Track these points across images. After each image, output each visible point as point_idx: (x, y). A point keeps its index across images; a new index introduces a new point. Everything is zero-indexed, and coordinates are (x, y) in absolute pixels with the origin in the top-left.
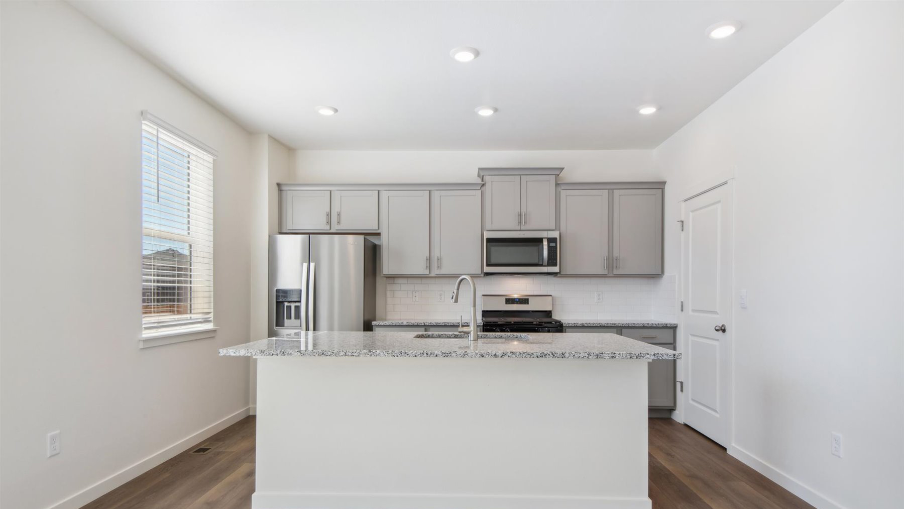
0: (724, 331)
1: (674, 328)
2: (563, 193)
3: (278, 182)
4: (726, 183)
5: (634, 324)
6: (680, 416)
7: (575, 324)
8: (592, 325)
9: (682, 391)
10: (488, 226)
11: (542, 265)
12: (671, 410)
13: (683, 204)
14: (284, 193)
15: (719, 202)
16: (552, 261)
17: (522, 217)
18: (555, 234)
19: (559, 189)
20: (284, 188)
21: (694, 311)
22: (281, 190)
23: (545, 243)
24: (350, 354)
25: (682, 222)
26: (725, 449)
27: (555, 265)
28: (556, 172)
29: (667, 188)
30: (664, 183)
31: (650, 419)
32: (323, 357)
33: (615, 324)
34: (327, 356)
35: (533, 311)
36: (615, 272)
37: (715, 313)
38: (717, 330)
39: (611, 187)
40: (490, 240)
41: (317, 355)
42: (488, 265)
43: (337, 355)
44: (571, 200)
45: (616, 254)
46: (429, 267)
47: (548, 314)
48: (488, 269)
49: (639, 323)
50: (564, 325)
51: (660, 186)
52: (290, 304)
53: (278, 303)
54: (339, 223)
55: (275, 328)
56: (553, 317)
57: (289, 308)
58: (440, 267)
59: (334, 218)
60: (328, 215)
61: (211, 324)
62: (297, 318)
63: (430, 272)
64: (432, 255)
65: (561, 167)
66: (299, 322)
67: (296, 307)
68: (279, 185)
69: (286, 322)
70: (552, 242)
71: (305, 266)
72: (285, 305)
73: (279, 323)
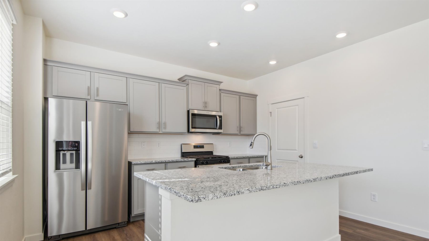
2: (222, 94)
3: (45, 58)
4: (303, 98)
5: (254, 156)
7: (234, 157)
8: (240, 157)
10: (191, 107)
13: (271, 105)
14: (49, 68)
15: (298, 105)
16: (220, 127)
17: (205, 104)
18: (221, 114)
19: (220, 92)
20: (49, 64)
21: (278, 149)
22: (46, 65)
23: (218, 118)
24: (275, 187)
25: (271, 112)
27: (221, 129)
28: (219, 83)
29: (258, 97)
32: (262, 191)
33: (248, 156)
34: (264, 190)
35: (205, 152)
36: (241, 133)
37: (296, 150)
38: (300, 157)
39: (240, 94)
40: (192, 115)
41: (258, 191)
42: (192, 128)
43: (269, 189)
44: (225, 99)
45: (241, 125)
46: (159, 128)
47: (212, 153)
48: (192, 130)
49: (256, 155)
50: (230, 158)
51: (255, 96)
52: (65, 152)
53: (58, 151)
54: (98, 95)
55: (55, 172)
56: (214, 154)
57: (64, 155)
58: (165, 128)
59: (93, 91)
60: (89, 89)
61: (11, 173)
62: (71, 162)
63: (159, 131)
64: (161, 120)
65: (222, 81)
66: (73, 165)
67: (72, 154)
68: (45, 61)
69: (62, 166)
70: (220, 117)
71: (83, 123)
72: (62, 153)
73: (57, 167)
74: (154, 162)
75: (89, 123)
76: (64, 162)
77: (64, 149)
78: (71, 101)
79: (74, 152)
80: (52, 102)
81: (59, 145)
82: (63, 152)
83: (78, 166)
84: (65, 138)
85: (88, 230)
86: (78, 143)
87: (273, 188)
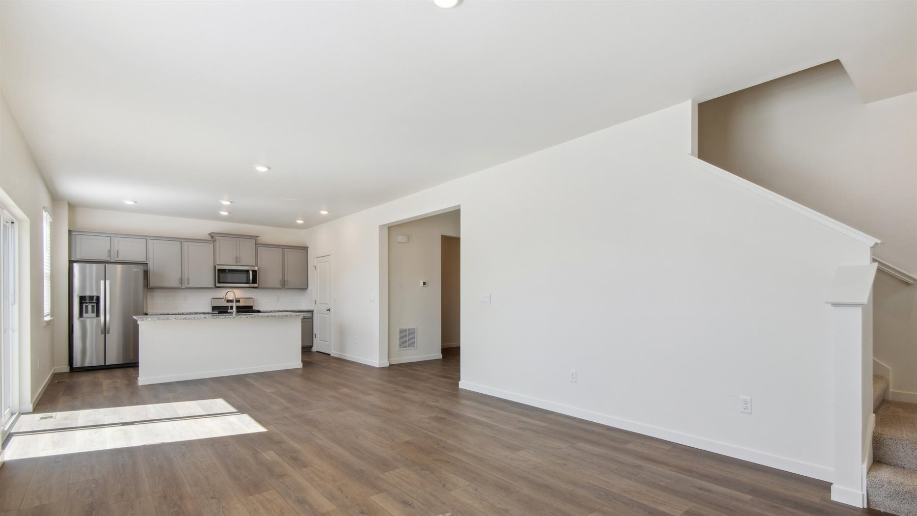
0: (330, 311)
1: (312, 312)
2: (259, 249)
3: (71, 229)
4: (329, 255)
6: (315, 349)
7: (267, 311)
8: (275, 311)
9: (315, 337)
10: (218, 262)
11: (249, 283)
12: (311, 347)
13: (316, 259)
14: (73, 237)
15: (328, 262)
16: (254, 281)
17: (238, 259)
18: (256, 268)
19: (257, 246)
20: (73, 233)
21: (320, 304)
22: (71, 235)
23: (251, 272)
25: (315, 266)
26: (330, 355)
27: (256, 283)
28: (255, 238)
29: (309, 250)
30: (308, 247)
31: (302, 352)
33: (286, 310)
35: (242, 306)
36: (286, 287)
37: (327, 304)
38: (327, 311)
39: (283, 248)
40: (219, 270)
42: (218, 283)
44: (263, 253)
45: (286, 278)
46: (181, 283)
47: (250, 306)
48: (218, 285)
50: (262, 312)
51: (305, 249)
52: (87, 304)
53: (81, 304)
54: (118, 256)
55: (78, 319)
56: (254, 309)
57: (87, 307)
58: (188, 283)
59: (114, 253)
60: (110, 251)
61: (49, 316)
62: (93, 312)
63: (182, 286)
64: (183, 276)
65: (258, 235)
66: (94, 315)
67: (93, 306)
68: (70, 231)
69: (84, 315)
70: (254, 272)
71: (102, 282)
72: (84, 305)
73: (81, 315)
74: (170, 313)
75: (108, 282)
76: (87, 312)
77: (87, 301)
78: (94, 265)
79: (95, 304)
80: (76, 267)
81: (82, 299)
82: (86, 304)
83: (98, 315)
84: (88, 294)
85: (107, 365)
86: (98, 298)
87: (195, 319)
